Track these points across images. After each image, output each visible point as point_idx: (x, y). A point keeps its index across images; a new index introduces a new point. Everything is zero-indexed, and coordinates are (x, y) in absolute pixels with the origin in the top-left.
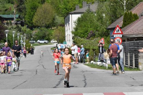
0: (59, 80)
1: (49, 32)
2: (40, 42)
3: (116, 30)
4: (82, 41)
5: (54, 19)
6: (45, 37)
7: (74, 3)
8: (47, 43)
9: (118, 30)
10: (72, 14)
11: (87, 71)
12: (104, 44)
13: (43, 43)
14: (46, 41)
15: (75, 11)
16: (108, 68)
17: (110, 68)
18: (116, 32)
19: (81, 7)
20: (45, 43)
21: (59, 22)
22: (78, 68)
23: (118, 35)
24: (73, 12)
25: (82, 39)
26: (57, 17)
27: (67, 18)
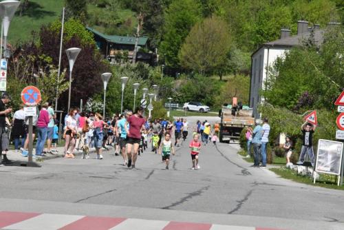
0: (186, 196)
1: (214, 85)
2: (190, 109)
4: (274, 114)
5: (229, 56)
6: (204, 97)
7: (281, 21)
8: (206, 112)
10: (269, 47)
11: (265, 184)
12: (315, 126)
13: (197, 112)
14: (205, 107)
15: (278, 42)
16: (316, 182)
19: (294, 32)
20: (202, 112)
21: (239, 64)
22: (249, 176)
24: (272, 43)
25: (277, 110)
26: (237, 52)
27: (257, 56)
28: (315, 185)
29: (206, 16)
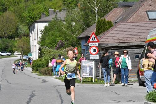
0: (29, 97)
1: (12, 43)
2: (2, 55)
3: (92, 38)
4: (50, 52)
5: (17, 29)
6: (7, 49)
7: (39, 11)
8: (10, 56)
9: (94, 38)
10: (37, 22)
11: (59, 85)
13: (5, 56)
14: (9, 53)
15: (41, 20)
16: (83, 81)
17: (85, 82)
18: (91, 40)
19: (47, 16)
20: (8, 56)
21: (22, 32)
22: (47, 83)
23: (94, 44)
24: (38, 20)
25: (51, 50)
26: (21, 26)
27: (32, 27)
28: (82, 83)
29: (4, 12)
